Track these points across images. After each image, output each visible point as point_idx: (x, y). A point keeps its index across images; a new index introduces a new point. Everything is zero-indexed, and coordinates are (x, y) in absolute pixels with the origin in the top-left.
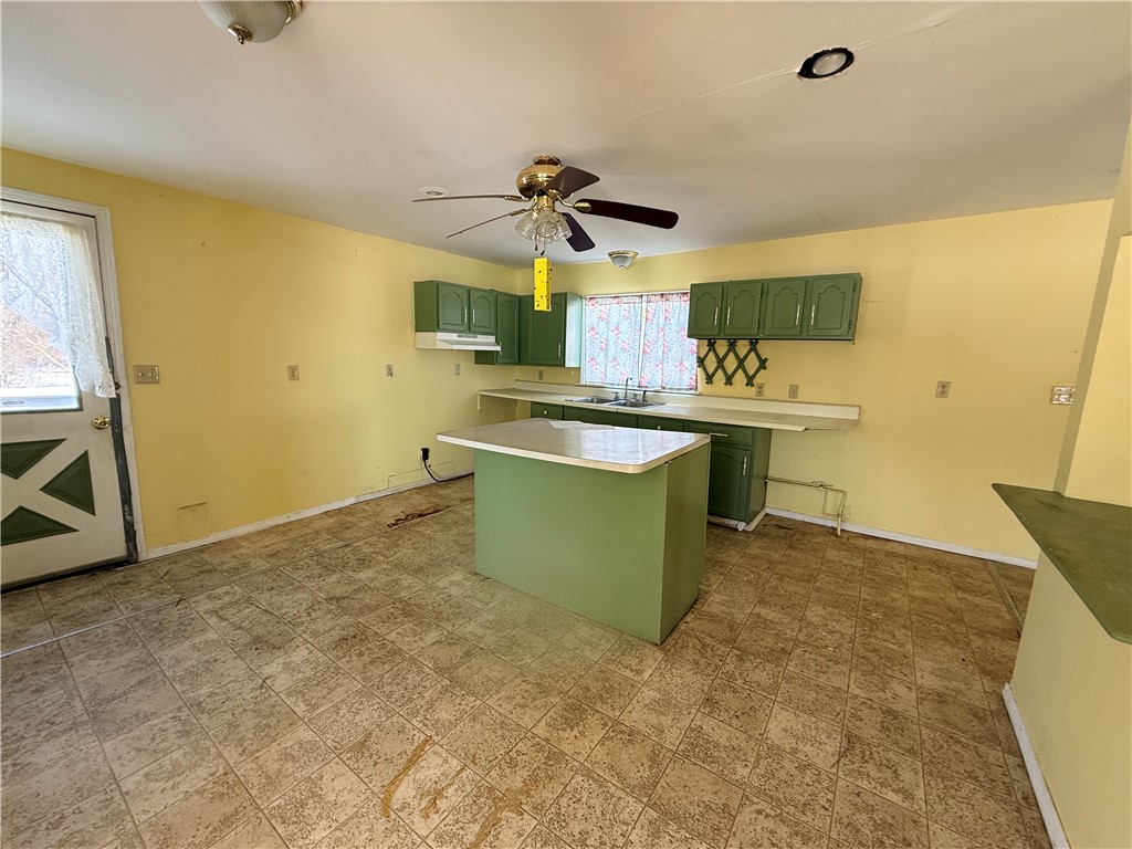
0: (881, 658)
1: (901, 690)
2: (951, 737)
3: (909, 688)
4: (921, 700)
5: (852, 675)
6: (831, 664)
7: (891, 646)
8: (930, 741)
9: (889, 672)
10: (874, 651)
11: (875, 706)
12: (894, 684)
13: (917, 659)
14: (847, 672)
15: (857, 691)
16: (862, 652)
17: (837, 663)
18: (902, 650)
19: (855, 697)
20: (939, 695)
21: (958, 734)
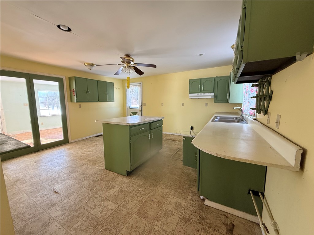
0: (74, 216)
1: (58, 213)
2: (34, 217)
3: (56, 217)
4: (50, 217)
5: (72, 202)
6: (81, 199)
7: (78, 224)
8: (39, 210)
9: (66, 214)
10: (78, 216)
11: (59, 203)
12: (61, 213)
13: (65, 231)
14: (75, 202)
15: (66, 200)
16: (81, 211)
17: (80, 200)
18: (73, 228)
19: (65, 199)
20: (46, 226)
21: (33, 220)
